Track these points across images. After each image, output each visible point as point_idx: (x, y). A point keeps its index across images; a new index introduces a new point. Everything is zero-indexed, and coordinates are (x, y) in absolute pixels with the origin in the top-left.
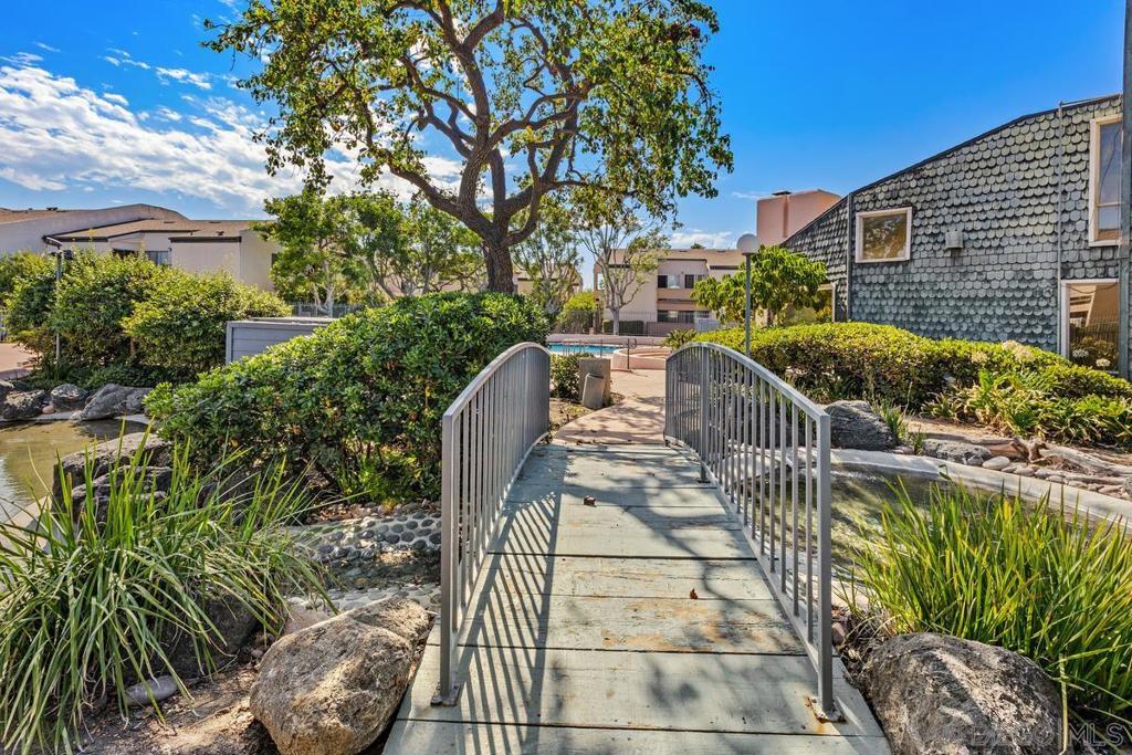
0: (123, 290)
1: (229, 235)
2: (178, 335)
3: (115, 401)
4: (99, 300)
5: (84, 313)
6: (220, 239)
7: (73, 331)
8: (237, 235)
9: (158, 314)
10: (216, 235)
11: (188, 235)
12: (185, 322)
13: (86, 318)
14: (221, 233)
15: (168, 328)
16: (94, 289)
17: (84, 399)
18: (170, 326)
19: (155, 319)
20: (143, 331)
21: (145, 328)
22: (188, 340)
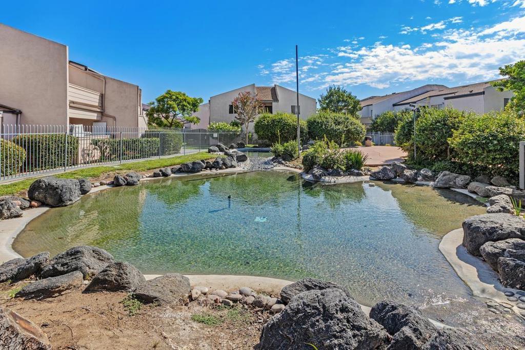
0: (445, 124)
1: (476, 92)
2: (483, 149)
3: (450, 180)
4: (434, 130)
5: (428, 136)
6: (472, 95)
7: (423, 144)
8: (482, 91)
9: (470, 137)
10: (469, 93)
11: (453, 95)
12: (488, 141)
13: (429, 138)
14: (471, 92)
15: (478, 145)
16: (431, 124)
17: (434, 177)
18: (479, 143)
19: (469, 139)
20: (462, 145)
21: (464, 144)
22: (489, 151)
